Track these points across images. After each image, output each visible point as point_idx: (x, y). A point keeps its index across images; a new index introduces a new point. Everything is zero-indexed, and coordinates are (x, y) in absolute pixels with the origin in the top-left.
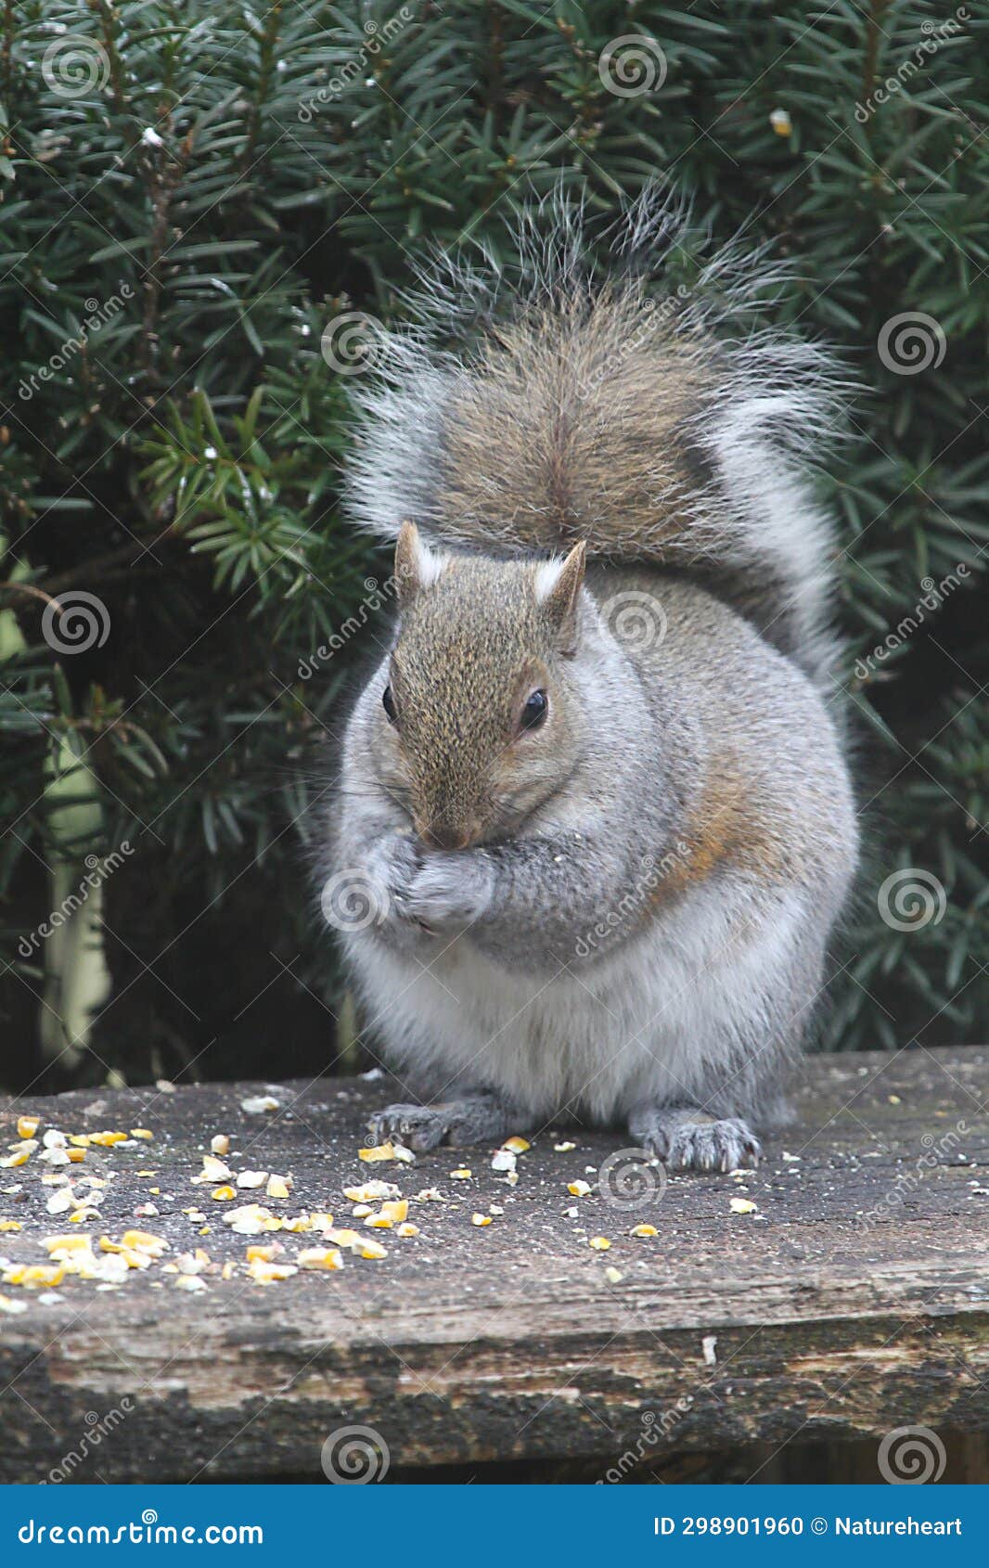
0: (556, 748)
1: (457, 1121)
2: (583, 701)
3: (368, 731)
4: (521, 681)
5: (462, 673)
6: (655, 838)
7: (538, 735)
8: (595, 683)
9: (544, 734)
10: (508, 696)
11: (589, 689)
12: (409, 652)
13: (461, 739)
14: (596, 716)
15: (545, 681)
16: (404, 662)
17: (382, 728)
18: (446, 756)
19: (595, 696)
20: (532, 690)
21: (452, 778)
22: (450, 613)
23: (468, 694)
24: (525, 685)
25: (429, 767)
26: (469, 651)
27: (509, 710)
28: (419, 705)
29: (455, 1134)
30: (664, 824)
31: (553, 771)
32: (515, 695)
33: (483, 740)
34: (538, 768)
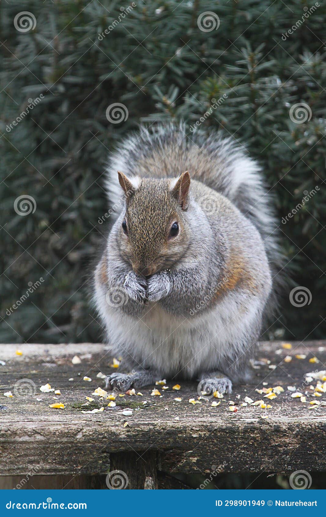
0: (182, 242)
1: (136, 380)
2: (190, 225)
3: (116, 235)
4: (169, 219)
5: (150, 217)
6: (217, 271)
7: (176, 238)
8: (194, 218)
9: (178, 238)
10: (165, 224)
11: (191, 221)
12: (133, 209)
13: (150, 239)
14: (195, 230)
15: (177, 219)
16: (131, 212)
17: (121, 235)
18: (145, 244)
19: (194, 223)
20: (173, 222)
21: (147, 251)
22: (146, 197)
23: (152, 224)
24: (171, 221)
25: (139, 248)
26: (152, 210)
27: (166, 229)
28: (136, 227)
29: (135, 384)
30: (219, 266)
31: (181, 249)
32: (168, 223)
33: (157, 239)
34: (177, 249)
